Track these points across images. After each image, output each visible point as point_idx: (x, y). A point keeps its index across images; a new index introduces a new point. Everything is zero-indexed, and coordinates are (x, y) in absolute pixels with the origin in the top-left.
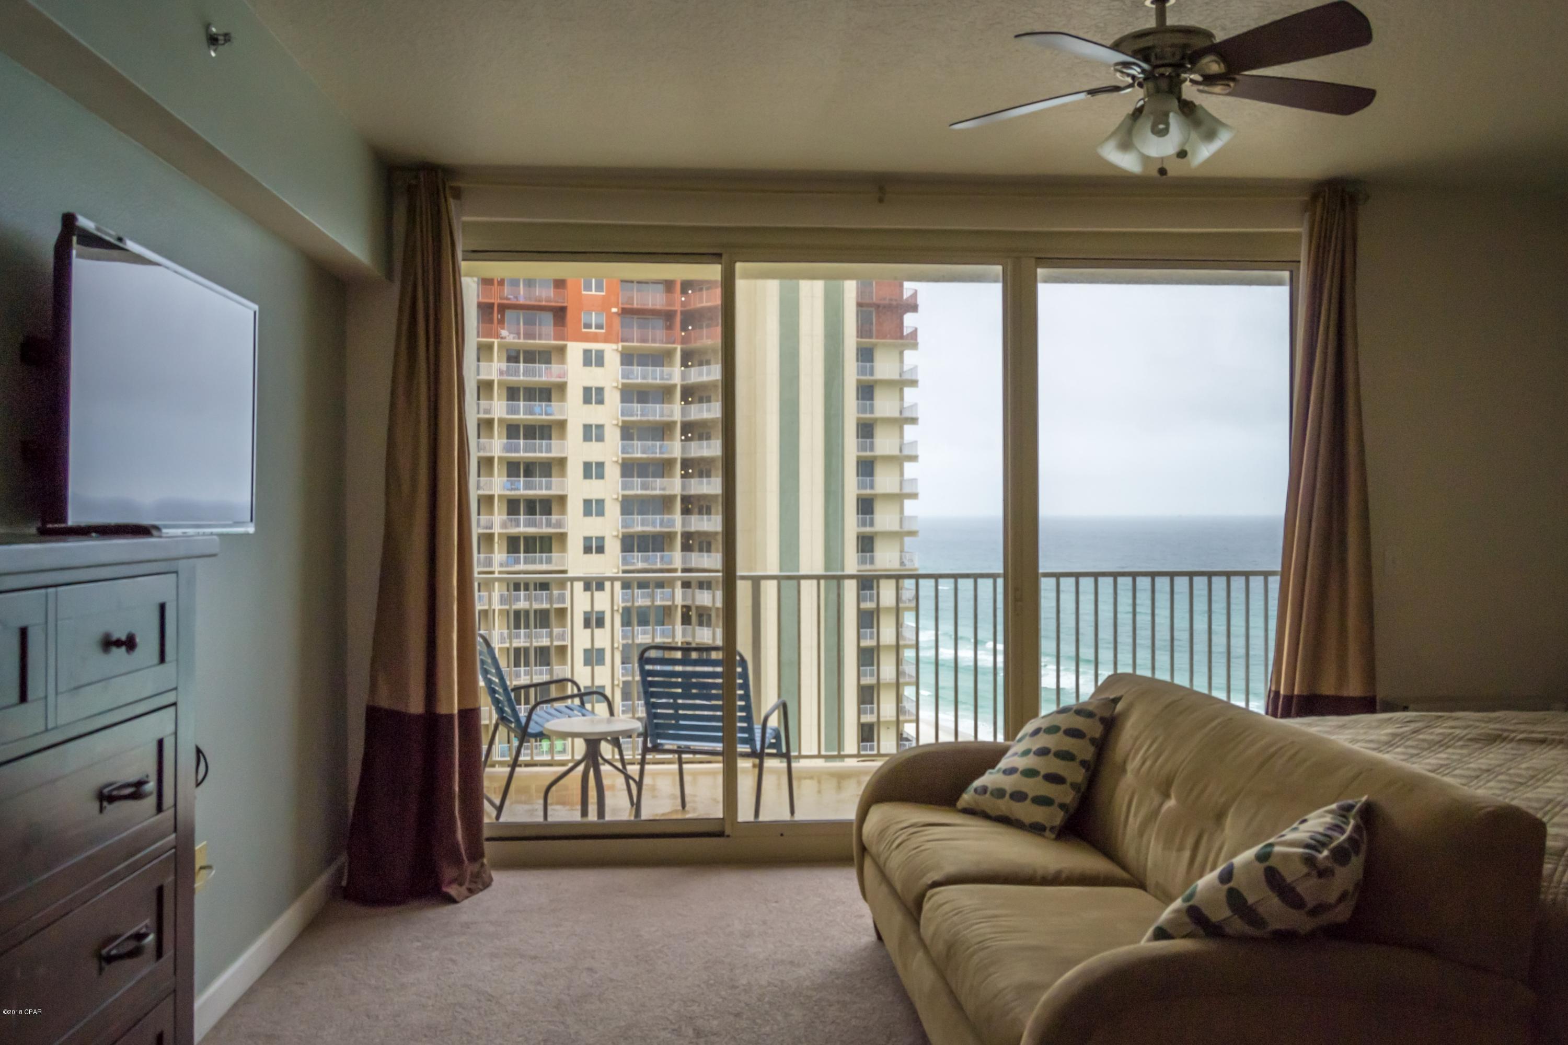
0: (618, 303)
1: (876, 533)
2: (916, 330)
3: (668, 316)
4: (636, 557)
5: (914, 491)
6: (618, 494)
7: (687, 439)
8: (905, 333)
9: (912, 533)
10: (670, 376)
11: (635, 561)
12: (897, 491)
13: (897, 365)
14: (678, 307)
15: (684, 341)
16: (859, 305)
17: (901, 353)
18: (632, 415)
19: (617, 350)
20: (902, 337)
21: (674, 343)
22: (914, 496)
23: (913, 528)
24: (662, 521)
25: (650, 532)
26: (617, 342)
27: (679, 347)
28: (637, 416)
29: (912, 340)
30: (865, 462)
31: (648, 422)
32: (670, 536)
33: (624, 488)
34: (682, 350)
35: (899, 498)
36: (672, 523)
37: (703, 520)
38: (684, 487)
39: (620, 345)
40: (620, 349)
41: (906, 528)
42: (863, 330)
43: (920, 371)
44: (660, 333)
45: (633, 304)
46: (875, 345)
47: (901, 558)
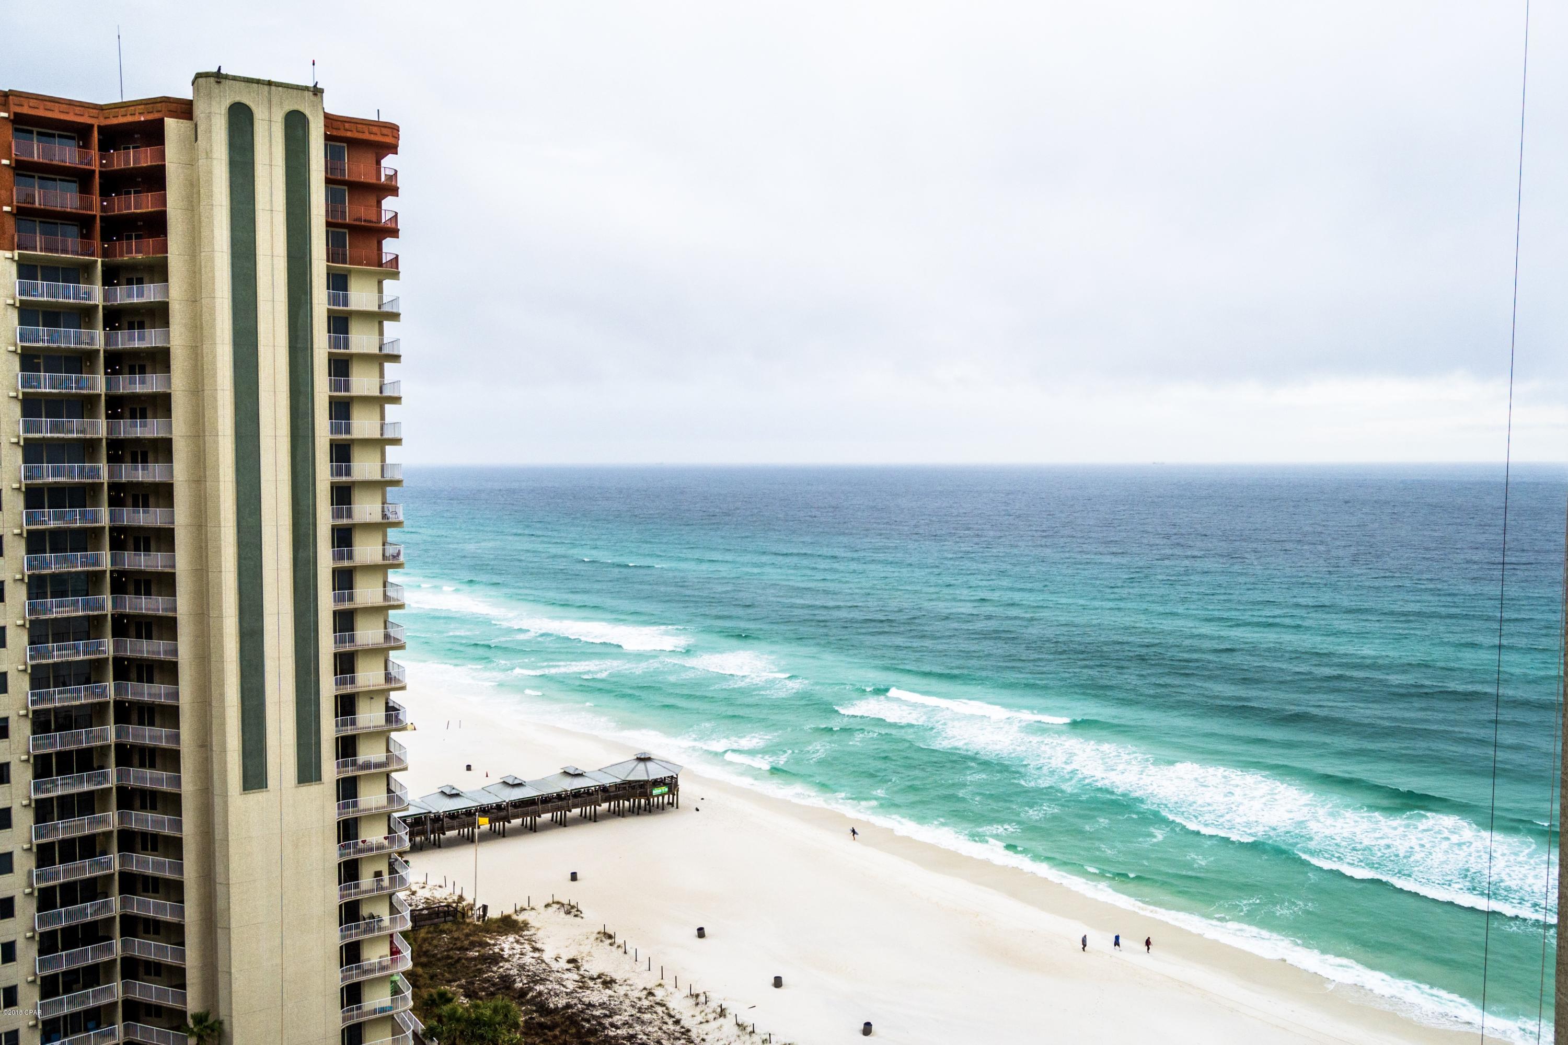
0: (12, 202)
1: (354, 483)
2: (397, 257)
3: (83, 223)
4: (46, 514)
5: (397, 436)
6: (19, 437)
7: (115, 372)
8: (384, 261)
9: (396, 483)
10: (89, 295)
11: (46, 519)
12: (377, 435)
13: (376, 295)
14: (96, 212)
15: (105, 254)
16: (328, 224)
17: (380, 283)
18: (38, 341)
19: (12, 259)
20: (380, 264)
21: (93, 255)
22: (396, 441)
23: (397, 477)
24: (81, 470)
25: (66, 483)
26: (12, 249)
27: (100, 260)
28: (43, 341)
29: (392, 269)
30: (340, 403)
31: (59, 348)
32: (96, 488)
33: (26, 431)
34: (103, 264)
35: (380, 443)
36: (96, 472)
37: (137, 469)
38: (110, 430)
39: (16, 252)
40: (16, 258)
41: (388, 476)
42: (333, 255)
43: (401, 302)
44: (73, 241)
45: (34, 203)
46: (349, 271)
47: (383, 511)
